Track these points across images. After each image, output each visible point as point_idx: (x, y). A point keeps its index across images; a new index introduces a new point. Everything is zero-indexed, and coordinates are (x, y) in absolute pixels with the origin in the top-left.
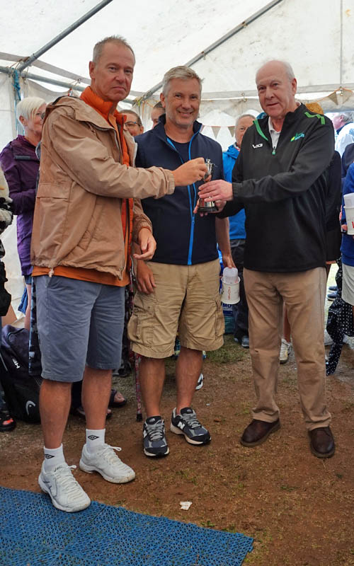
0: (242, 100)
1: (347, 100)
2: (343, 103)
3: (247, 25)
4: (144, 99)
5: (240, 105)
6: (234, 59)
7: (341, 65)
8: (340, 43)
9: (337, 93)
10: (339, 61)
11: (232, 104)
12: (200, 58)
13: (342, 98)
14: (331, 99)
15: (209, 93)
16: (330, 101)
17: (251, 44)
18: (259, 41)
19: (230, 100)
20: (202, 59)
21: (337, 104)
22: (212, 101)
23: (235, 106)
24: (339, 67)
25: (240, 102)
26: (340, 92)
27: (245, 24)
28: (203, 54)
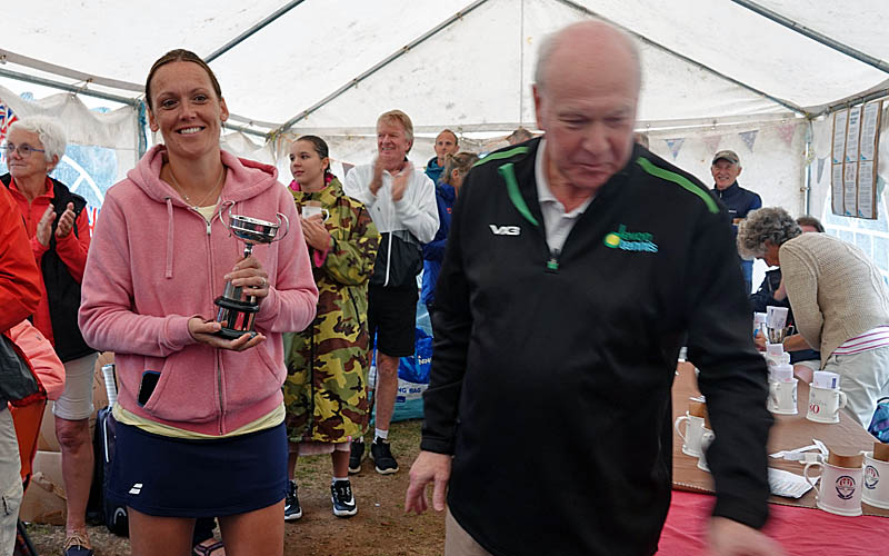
3: (409, 49)
4: (281, 132)
6: (391, 88)
7: (521, 102)
8: (520, 75)
10: (519, 96)
12: (350, 86)
15: (359, 128)
17: (414, 71)
18: (423, 69)
20: (353, 87)
24: (519, 102)
27: (407, 49)
28: (356, 81)
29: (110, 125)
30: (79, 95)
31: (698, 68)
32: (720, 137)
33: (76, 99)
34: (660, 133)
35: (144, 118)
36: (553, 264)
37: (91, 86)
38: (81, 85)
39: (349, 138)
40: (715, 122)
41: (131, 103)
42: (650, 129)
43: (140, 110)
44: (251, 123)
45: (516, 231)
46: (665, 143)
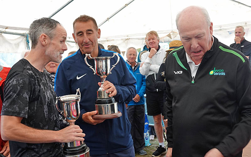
0: (127, 39)
1: (175, 37)
2: (174, 38)
3: (127, 5)
5: (126, 41)
9: (171, 34)
11: (123, 41)
12: (106, 21)
13: (173, 36)
14: (168, 36)
15: (111, 37)
16: (168, 38)
19: (122, 39)
20: (108, 21)
21: (171, 39)
22: (113, 40)
23: (124, 41)
25: (126, 40)
26: (172, 33)
28: (108, 19)
29: (15, 44)
30: (3, 34)
31: (238, 3)
32: (248, 29)
33: (2, 35)
34: (226, 29)
35: (28, 40)
36: (193, 82)
37: (7, 30)
38: (4, 30)
39: (108, 41)
40: (246, 24)
41: (23, 35)
42: (221, 28)
43: (26, 37)
44: (69, 38)
45: (181, 72)
46: (228, 33)
